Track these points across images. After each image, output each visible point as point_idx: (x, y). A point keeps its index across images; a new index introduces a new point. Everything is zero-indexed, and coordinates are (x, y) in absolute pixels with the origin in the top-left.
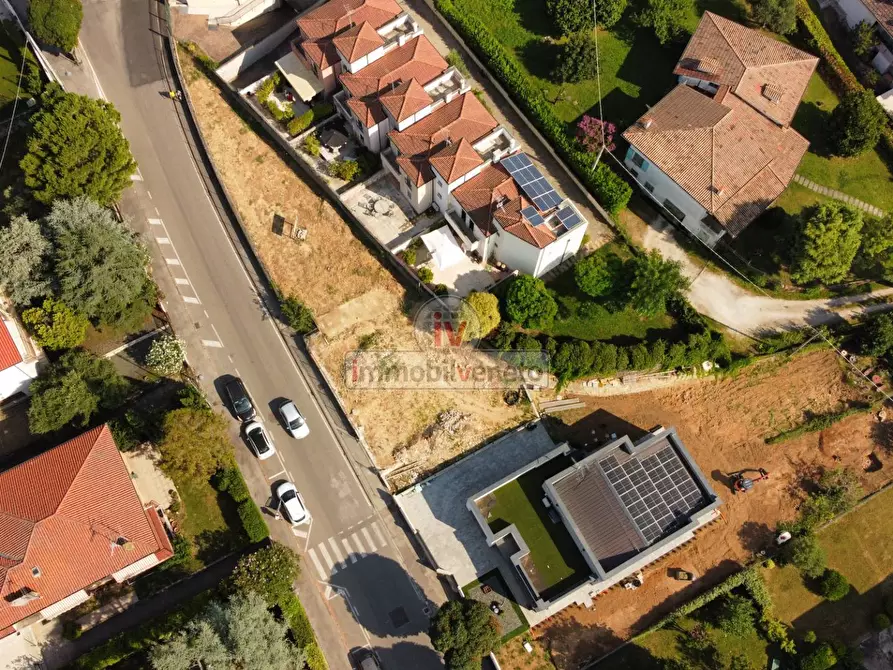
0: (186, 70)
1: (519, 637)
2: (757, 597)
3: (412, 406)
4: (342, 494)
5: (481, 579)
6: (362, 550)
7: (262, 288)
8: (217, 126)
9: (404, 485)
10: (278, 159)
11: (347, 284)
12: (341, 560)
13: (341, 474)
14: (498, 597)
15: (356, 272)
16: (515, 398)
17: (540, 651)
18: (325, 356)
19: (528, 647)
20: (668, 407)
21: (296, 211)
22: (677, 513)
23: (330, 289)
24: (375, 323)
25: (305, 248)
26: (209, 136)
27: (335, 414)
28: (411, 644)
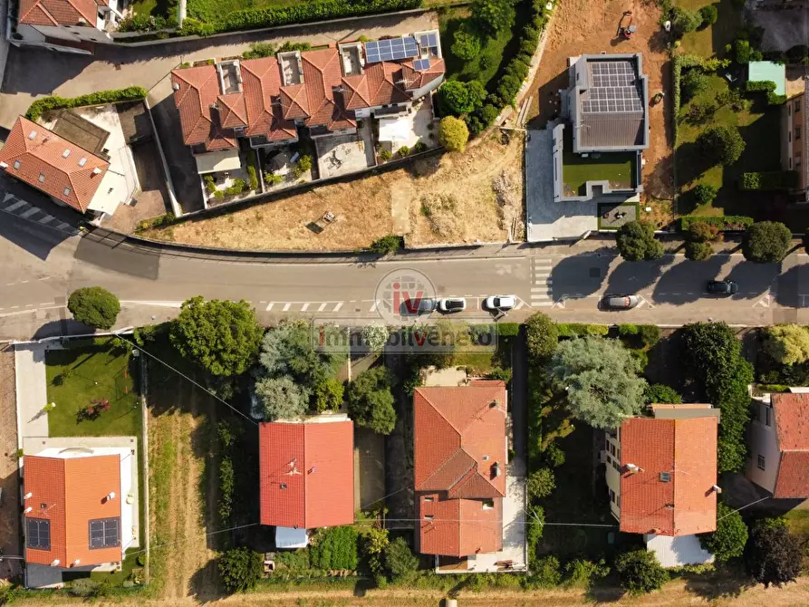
0: (160, 236)
1: (641, 211)
2: (693, 64)
3: (479, 203)
4: (509, 271)
5: (599, 216)
6: (548, 275)
7: (353, 259)
8: (218, 235)
9: (522, 232)
10: (264, 206)
11: (379, 204)
12: (547, 289)
13: (497, 266)
14: (615, 211)
15: (374, 194)
16: (506, 137)
17: (653, 204)
18: (420, 241)
19: (648, 209)
20: (559, 47)
21: (311, 212)
22: (633, 83)
23: (378, 216)
24: (414, 199)
25: (341, 218)
26: (222, 243)
27: (459, 252)
28: (613, 273)
